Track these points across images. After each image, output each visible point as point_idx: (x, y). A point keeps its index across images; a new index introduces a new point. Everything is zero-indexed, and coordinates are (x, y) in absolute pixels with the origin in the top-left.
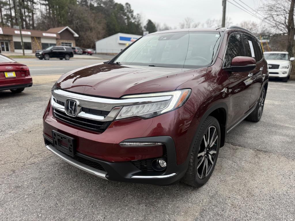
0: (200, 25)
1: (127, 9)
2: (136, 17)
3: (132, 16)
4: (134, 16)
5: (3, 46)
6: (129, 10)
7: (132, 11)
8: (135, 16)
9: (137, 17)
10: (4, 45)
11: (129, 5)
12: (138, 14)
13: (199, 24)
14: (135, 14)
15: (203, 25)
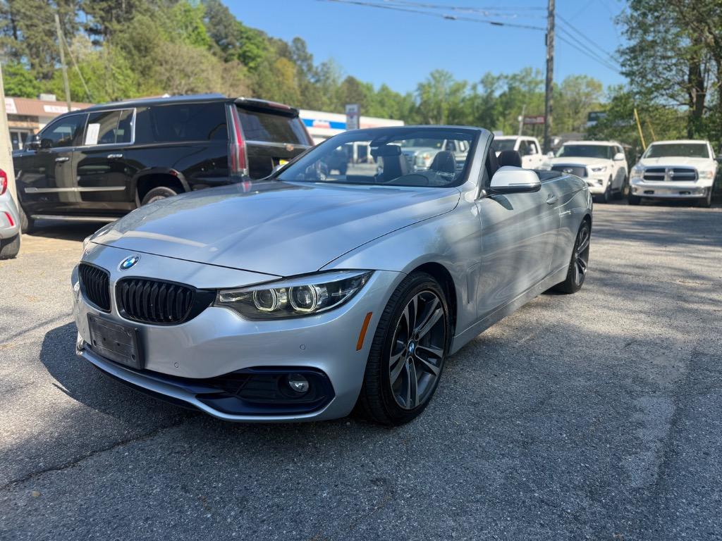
0: (468, 87)
1: (297, 52)
2: (319, 69)
3: (310, 67)
4: (314, 69)
5: (15, 142)
6: (302, 54)
7: (308, 56)
8: (317, 68)
9: (322, 69)
10: (17, 140)
11: (303, 44)
12: (324, 65)
13: (464, 85)
14: (316, 63)
15: (474, 88)
